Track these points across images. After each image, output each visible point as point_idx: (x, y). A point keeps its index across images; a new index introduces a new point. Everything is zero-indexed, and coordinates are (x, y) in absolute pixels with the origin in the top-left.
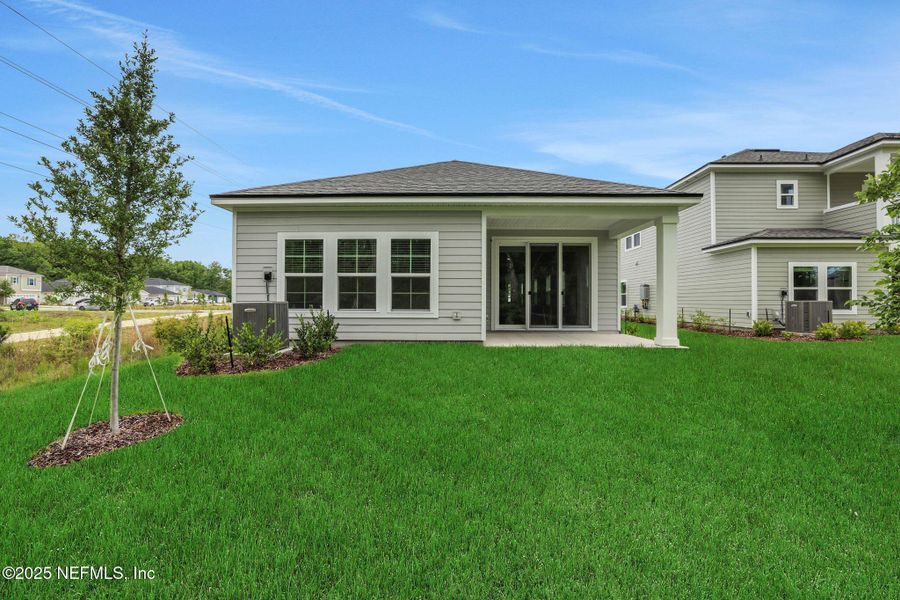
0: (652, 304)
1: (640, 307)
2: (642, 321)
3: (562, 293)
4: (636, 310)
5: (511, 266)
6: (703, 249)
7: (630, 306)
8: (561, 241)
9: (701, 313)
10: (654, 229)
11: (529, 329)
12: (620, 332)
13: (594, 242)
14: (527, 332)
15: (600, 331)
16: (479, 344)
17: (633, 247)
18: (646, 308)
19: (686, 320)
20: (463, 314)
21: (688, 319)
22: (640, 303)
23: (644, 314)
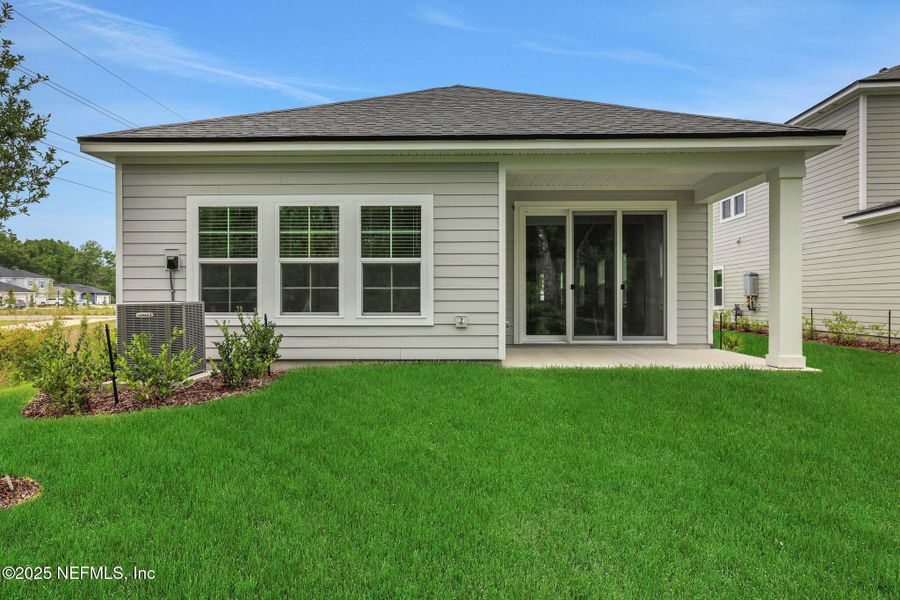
0: (762, 303)
1: (744, 308)
2: (747, 330)
3: (623, 287)
4: (738, 312)
5: (545, 246)
6: (845, 218)
7: (728, 305)
8: (621, 207)
9: (841, 318)
10: (765, 186)
11: (572, 342)
12: (712, 347)
13: (671, 209)
14: (568, 345)
15: (680, 345)
16: (495, 364)
17: (733, 216)
18: (753, 308)
19: (818, 328)
20: (473, 319)
21: (819, 326)
22: (743, 302)
23: (750, 319)
